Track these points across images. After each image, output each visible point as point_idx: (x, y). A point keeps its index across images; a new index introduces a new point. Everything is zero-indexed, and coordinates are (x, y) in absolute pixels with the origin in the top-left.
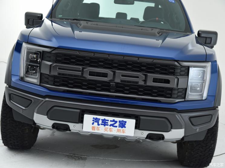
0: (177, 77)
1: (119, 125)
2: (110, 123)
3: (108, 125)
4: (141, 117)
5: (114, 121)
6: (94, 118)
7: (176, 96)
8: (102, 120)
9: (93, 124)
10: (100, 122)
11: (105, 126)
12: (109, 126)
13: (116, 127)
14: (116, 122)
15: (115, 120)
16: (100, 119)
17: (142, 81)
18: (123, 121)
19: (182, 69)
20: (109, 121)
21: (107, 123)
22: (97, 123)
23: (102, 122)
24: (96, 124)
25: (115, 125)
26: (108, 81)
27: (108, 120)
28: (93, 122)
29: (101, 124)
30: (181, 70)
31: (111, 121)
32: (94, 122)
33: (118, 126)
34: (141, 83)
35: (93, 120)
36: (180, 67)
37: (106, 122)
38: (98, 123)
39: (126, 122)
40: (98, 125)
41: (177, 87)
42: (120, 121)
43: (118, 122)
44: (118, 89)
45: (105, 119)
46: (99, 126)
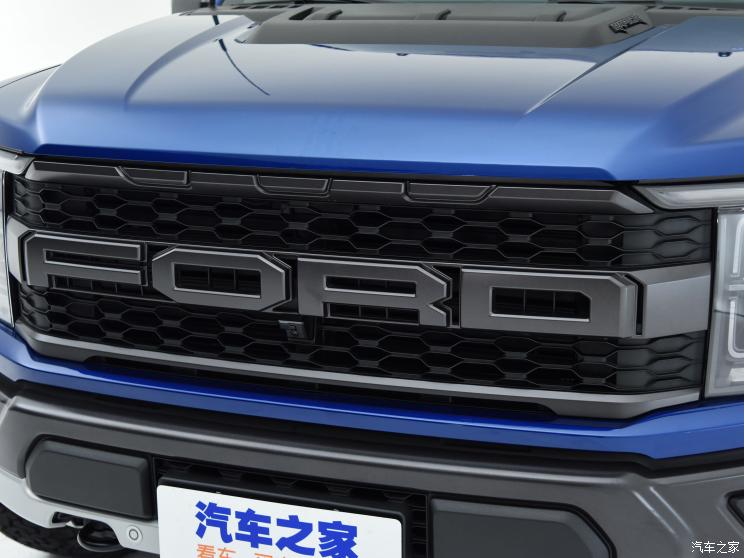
0: (634, 274)
1: (322, 546)
2: (277, 533)
3: (269, 542)
4: (440, 505)
5: (293, 522)
6: (200, 505)
7: (642, 378)
8: (238, 515)
9: (201, 532)
10: (233, 524)
11: (255, 545)
12: (274, 547)
13: (310, 552)
14: (306, 529)
15: (302, 519)
16: (228, 511)
17: (435, 304)
18: (337, 525)
19: (670, 227)
20: (274, 521)
21: (266, 531)
22: (218, 530)
23: (242, 526)
24: (213, 533)
25: (301, 544)
26: (270, 311)
27: (267, 519)
28: (198, 521)
29: (239, 537)
30: (658, 233)
31: (281, 523)
32: (204, 523)
33: (318, 550)
34: (433, 316)
35: (200, 516)
36: (656, 217)
37: (260, 524)
38: (223, 528)
39: (353, 531)
40: (227, 538)
41: (639, 332)
42: (323, 526)
43: (316, 527)
44: (326, 348)
45: (250, 513)
46: (229, 546)
